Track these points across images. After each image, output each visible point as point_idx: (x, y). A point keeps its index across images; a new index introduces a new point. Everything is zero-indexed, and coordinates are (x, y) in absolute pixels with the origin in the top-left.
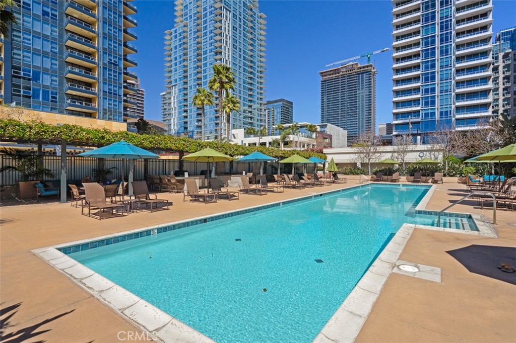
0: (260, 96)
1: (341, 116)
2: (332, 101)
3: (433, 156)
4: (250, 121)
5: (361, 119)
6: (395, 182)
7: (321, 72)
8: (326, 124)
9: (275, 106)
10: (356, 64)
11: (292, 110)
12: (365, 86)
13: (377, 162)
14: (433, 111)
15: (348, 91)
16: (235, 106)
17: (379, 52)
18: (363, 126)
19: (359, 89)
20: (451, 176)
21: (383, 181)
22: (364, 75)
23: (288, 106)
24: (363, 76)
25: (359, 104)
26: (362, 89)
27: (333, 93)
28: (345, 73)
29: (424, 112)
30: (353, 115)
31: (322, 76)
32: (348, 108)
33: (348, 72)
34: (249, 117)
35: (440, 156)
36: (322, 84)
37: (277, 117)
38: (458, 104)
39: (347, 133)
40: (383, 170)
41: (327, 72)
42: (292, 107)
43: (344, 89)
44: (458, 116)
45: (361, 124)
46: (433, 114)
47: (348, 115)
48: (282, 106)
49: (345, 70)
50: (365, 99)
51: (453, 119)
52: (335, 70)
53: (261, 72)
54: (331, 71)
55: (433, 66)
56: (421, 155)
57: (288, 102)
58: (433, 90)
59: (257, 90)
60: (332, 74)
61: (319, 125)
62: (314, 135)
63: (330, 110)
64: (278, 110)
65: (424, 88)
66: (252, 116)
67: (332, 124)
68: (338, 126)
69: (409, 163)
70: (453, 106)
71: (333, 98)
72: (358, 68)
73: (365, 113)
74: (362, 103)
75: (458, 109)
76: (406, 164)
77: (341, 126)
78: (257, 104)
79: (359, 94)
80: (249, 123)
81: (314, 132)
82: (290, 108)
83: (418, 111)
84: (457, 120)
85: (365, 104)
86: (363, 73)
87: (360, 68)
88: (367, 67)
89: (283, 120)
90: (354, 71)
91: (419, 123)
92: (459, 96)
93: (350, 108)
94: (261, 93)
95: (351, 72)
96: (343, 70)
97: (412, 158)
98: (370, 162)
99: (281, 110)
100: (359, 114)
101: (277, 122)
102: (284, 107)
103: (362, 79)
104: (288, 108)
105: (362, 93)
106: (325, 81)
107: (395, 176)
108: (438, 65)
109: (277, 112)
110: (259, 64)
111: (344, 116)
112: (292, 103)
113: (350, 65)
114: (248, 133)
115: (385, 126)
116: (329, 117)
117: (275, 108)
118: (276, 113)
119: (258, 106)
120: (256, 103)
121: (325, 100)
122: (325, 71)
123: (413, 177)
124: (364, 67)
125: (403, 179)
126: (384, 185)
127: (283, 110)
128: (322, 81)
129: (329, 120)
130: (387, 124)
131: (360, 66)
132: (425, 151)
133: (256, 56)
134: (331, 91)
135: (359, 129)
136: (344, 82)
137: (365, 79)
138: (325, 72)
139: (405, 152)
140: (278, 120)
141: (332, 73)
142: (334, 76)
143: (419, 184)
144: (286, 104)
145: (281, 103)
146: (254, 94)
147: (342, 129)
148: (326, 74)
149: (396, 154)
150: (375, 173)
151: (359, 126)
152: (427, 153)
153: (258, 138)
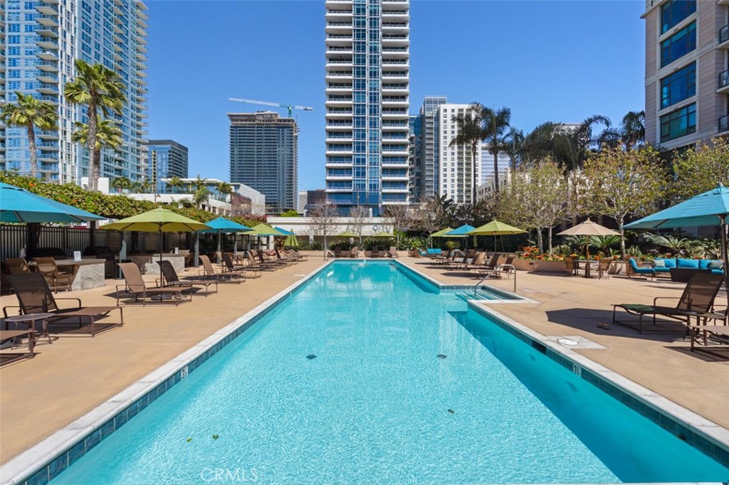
0: (135, 130)
1: (257, 176)
2: (245, 155)
3: (385, 230)
4: (117, 166)
5: (281, 183)
6: (354, 257)
7: (231, 114)
8: (239, 184)
9: (158, 148)
10: (276, 114)
11: (187, 159)
12: (285, 143)
13: (332, 235)
14: (363, 183)
15: (266, 145)
16: (110, 139)
17: (302, 108)
18: (283, 192)
19: (279, 146)
20: (403, 250)
21: (342, 257)
22: (285, 130)
23: (180, 151)
24: (283, 131)
25: (279, 164)
26: (283, 146)
27: (247, 145)
28: (262, 122)
29: (356, 183)
30: (271, 176)
31: (232, 120)
32: (266, 167)
33: (265, 123)
34: (116, 160)
35: (391, 229)
36: (231, 130)
37: (162, 166)
38: (384, 178)
39: (264, 199)
40: (340, 244)
41: (238, 116)
42: (187, 155)
43: (261, 142)
44: (384, 191)
45: (281, 189)
46: (364, 186)
47: (266, 176)
48: (169, 151)
49: (262, 119)
50: (286, 159)
51: (380, 193)
52: (250, 116)
53: (137, 92)
54: (244, 116)
55: (364, 136)
56: (375, 228)
57: (180, 146)
58: (364, 161)
59: (132, 119)
60: (246, 120)
61: (233, 185)
62: (228, 197)
63: (242, 167)
64: (164, 156)
65: (356, 157)
66: (121, 158)
67: (247, 185)
68: (253, 188)
69: (366, 237)
70: (380, 180)
71: (247, 151)
72: (278, 120)
73: (286, 176)
74: (282, 164)
75: (385, 183)
76: (363, 237)
77: (257, 189)
78: (132, 140)
79: (279, 151)
80: (116, 170)
81: (228, 193)
82: (184, 156)
83: (351, 181)
84: (383, 194)
85: (286, 165)
86: (284, 127)
87: (280, 120)
88: (289, 121)
89: (171, 171)
90: (273, 122)
91: (351, 193)
92: (385, 171)
93: (269, 167)
94: (138, 125)
95: (270, 123)
96: (259, 119)
97: (367, 231)
98: (327, 235)
99: (168, 157)
100: (279, 176)
101: (162, 173)
102: (173, 152)
103: (283, 134)
104: (181, 156)
105: (282, 151)
106: (237, 127)
107: (354, 250)
108: (367, 135)
109: (162, 159)
110: (135, 78)
111: (261, 176)
112: (186, 149)
113: (268, 114)
114: (114, 185)
115: (306, 193)
116: (242, 176)
117: (158, 153)
118: (159, 160)
119: (134, 145)
120: (130, 139)
121: (235, 153)
122: (235, 114)
123: (371, 252)
124: (285, 121)
125: (362, 254)
126: (345, 261)
127: (171, 157)
128: (231, 127)
129: (242, 179)
130: (308, 192)
131: (280, 117)
132: (378, 224)
133: (129, 64)
134: (244, 142)
135: (279, 194)
136: (261, 133)
137: (286, 135)
138: (235, 116)
139: (362, 224)
140: (164, 171)
141: (245, 118)
142: (247, 123)
143: (378, 259)
144: (176, 150)
145: (169, 146)
146: (125, 124)
147: (259, 193)
148: (236, 118)
149: (351, 227)
150: (333, 248)
151: (279, 191)
152: (381, 226)
153: (153, 195)
